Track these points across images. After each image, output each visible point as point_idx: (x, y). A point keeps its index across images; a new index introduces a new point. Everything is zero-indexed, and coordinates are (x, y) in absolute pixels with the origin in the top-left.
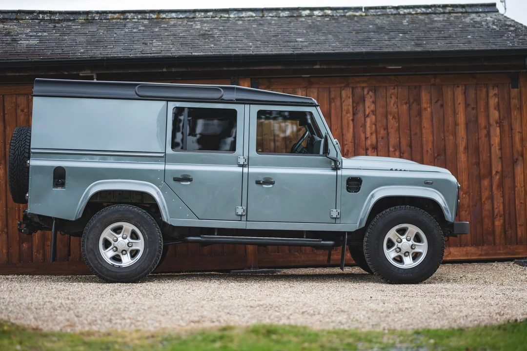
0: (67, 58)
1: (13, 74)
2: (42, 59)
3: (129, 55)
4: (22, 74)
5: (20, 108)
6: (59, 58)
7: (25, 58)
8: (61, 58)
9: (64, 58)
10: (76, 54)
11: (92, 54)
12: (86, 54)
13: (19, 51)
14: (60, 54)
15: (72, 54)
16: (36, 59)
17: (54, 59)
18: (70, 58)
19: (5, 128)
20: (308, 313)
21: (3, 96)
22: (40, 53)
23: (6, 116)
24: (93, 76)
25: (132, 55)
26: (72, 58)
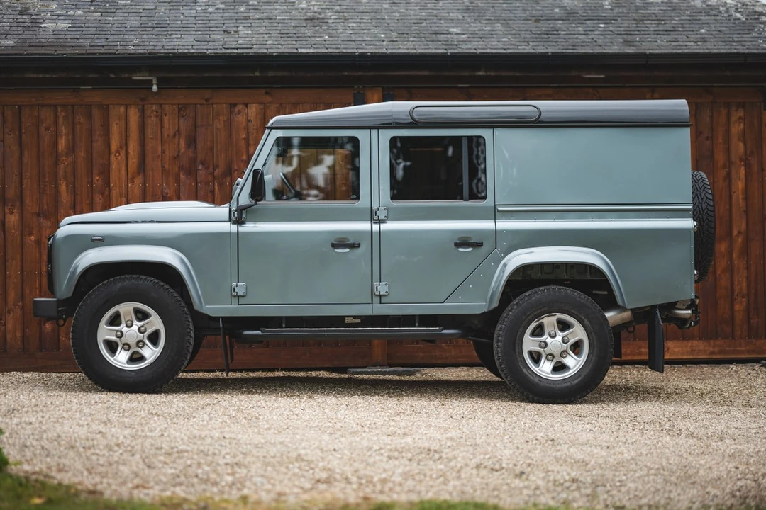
0: (115, 54)
1: (35, 76)
2: (78, 54)
3: (206, 51)
4: (47, 76)
5: (44, 125)
6: (102, 54)
7: (53, 52)
8: (106, 54)
9: (110, 54)
10: (127, 48)
11: (150, 48)
12: (142, 47)
13: (43, 40)
14: (103, 46)
15: (121, 48)
16: (68, 52)
17: (95, 54)
18: (119, 54)
19: (21, 154)
21: (20, 107)
22: (73, 44)
23: (24, 136)
24: (152, 80)
25: (209, 51)
26: (122, 54)
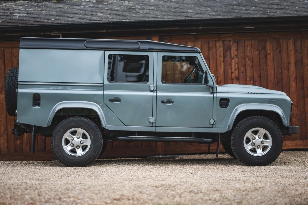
0: (43, 24)
1: (10, 35)
2: (27, 25)
3: (82, 22)
4: (15, 35)
5: (14, 56)
6: (38, 24)
7: (17, 24)
8: (39, 24)
9: (41, 24)
10: (49, 22)
11: (59, 21)
12: (55, 22)
13: (14, 20)
14: (39, 22)
15: (46, 22)
16: (24, 25)
17: (35, 25)
18: (45, 24)
19: (5, 68)
20: (194, 192)
21: (4, 48)
22: (26, 21)
23: (6, 61)
24: (60, 35)
25: (83, 22)
26: (46, 24)
